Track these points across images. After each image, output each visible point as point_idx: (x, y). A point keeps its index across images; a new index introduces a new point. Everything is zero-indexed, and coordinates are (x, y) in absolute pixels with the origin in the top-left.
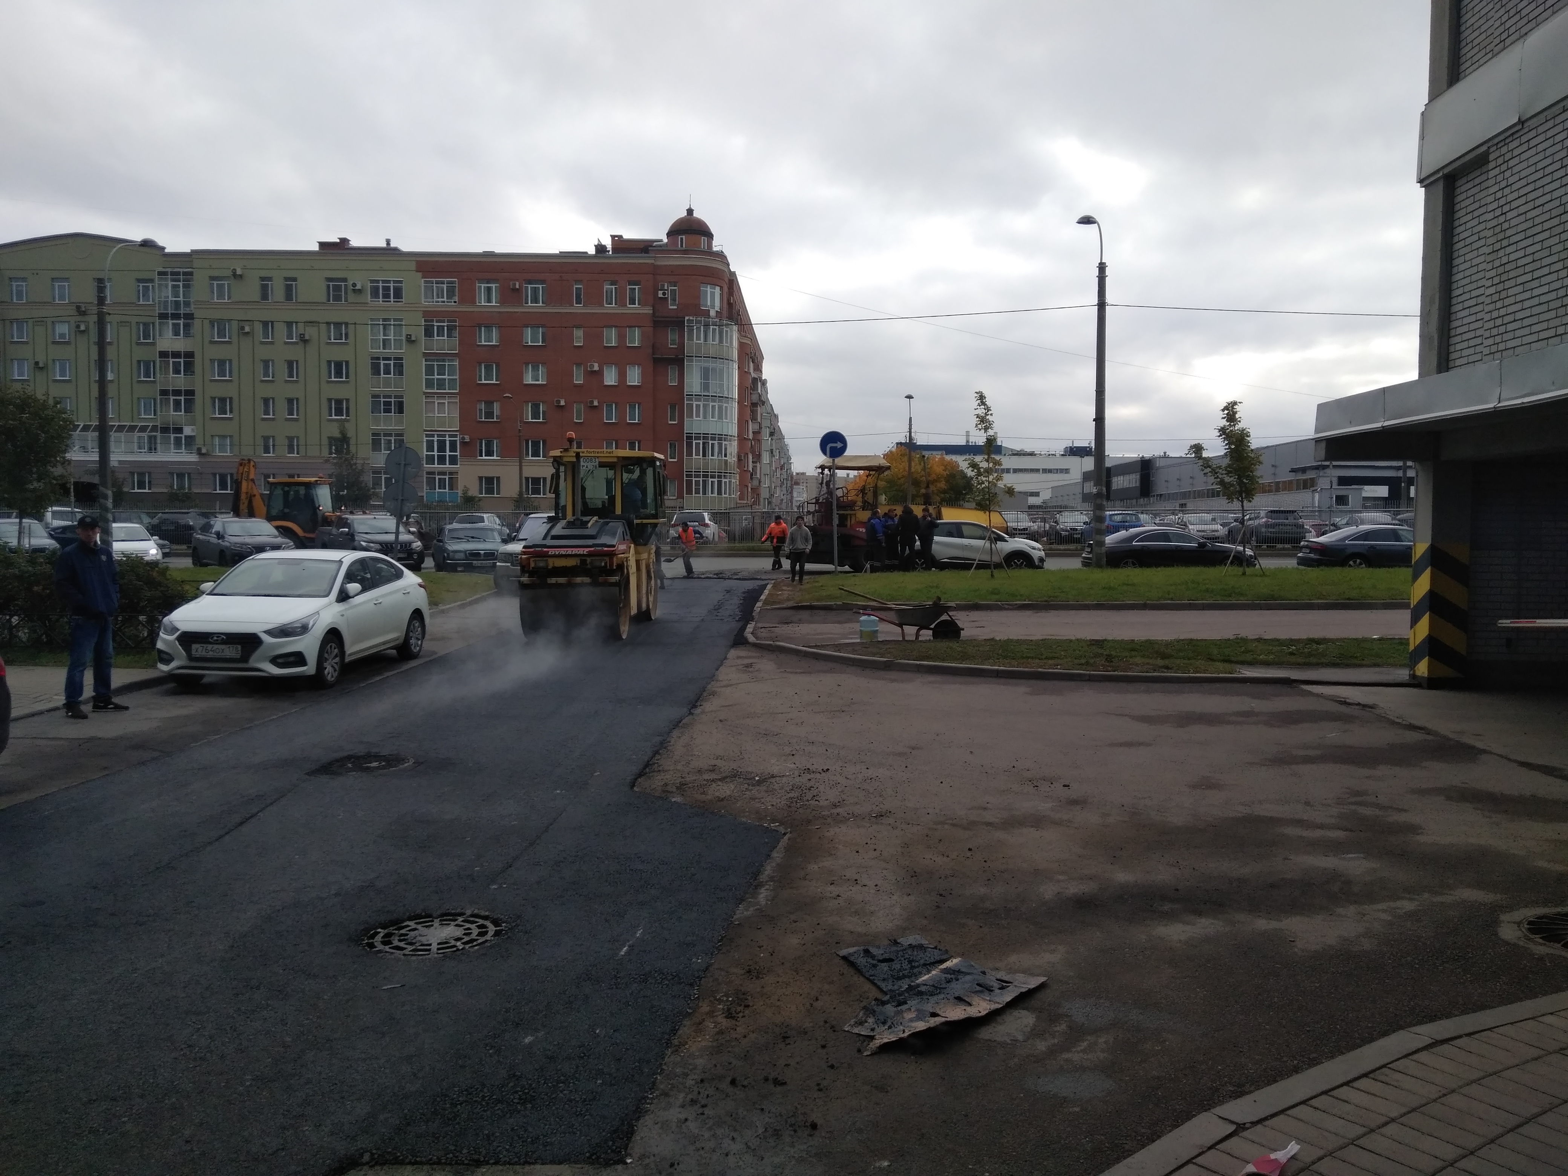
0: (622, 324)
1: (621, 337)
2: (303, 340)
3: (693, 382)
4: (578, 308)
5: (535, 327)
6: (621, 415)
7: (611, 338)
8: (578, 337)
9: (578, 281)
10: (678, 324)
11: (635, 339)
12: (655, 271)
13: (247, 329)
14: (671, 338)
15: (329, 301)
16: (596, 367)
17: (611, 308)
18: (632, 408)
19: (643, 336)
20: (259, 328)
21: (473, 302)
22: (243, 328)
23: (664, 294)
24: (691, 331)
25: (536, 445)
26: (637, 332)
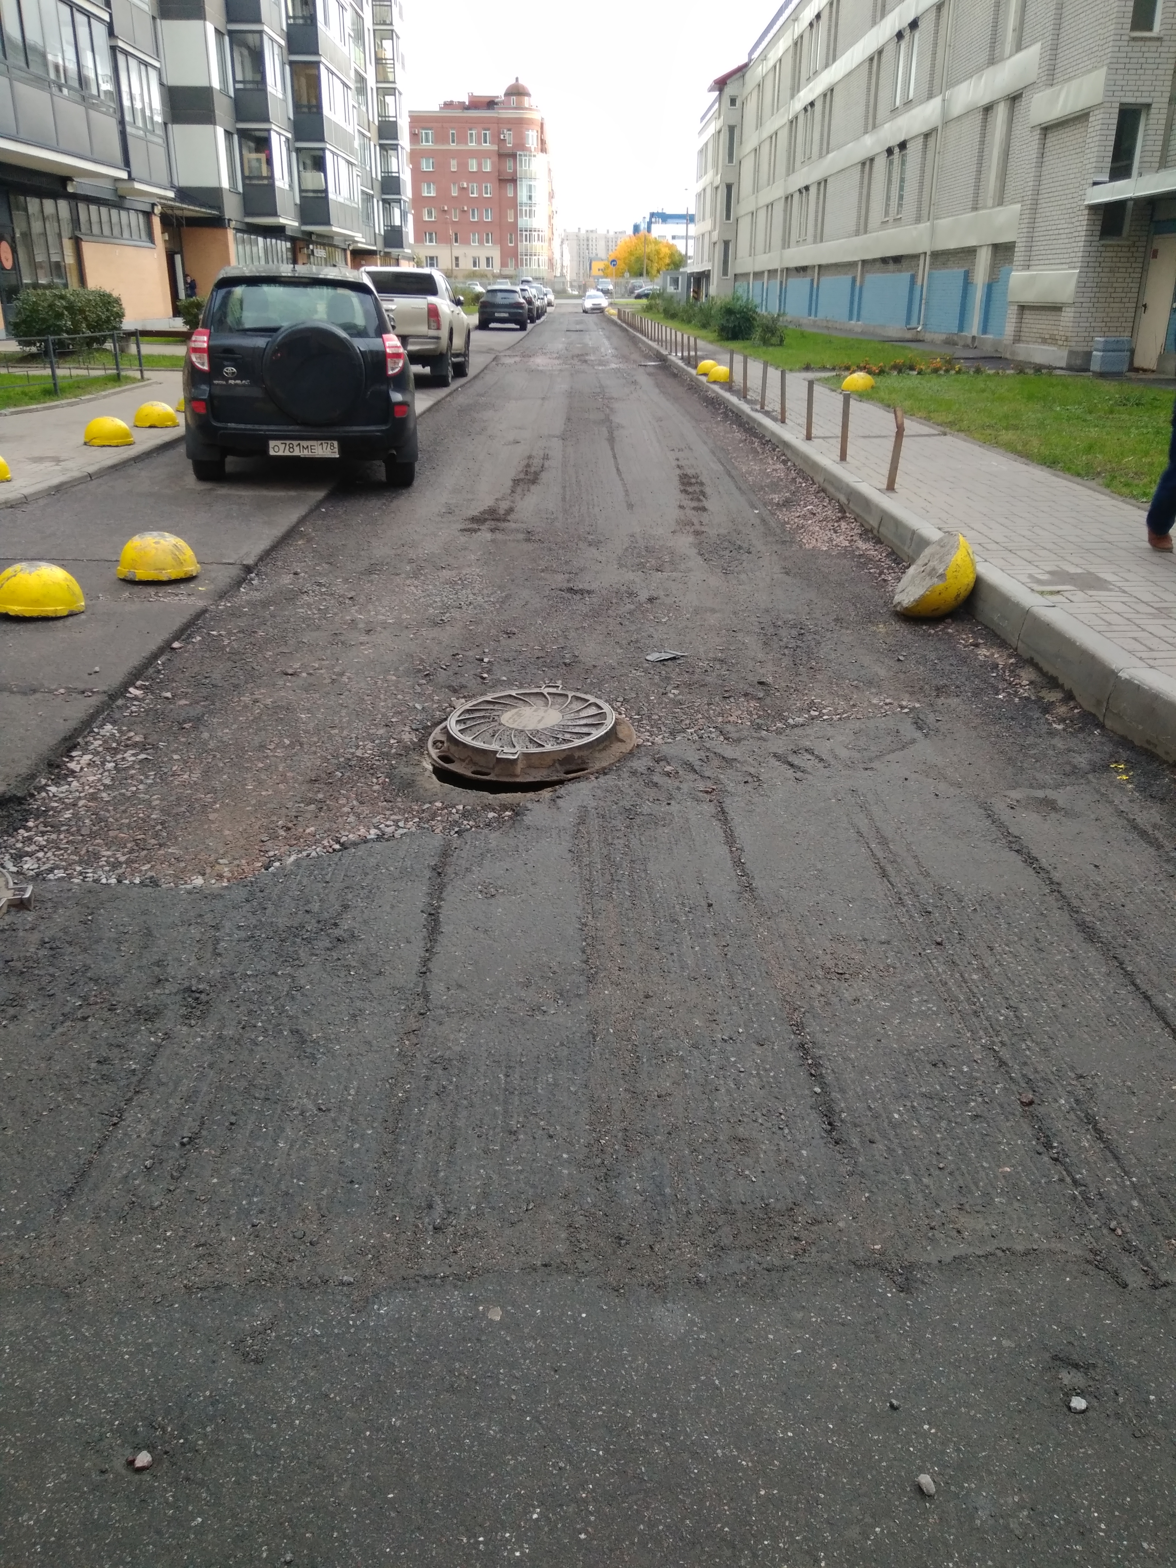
0: (479, 155)
1: (479, 165)
3: (523, 195)
4: (453, 146)
5: (428, 158)
6: (480, 216)
7: (473, 166)
8: (454, 166)
9: (453, 128)
10: (513, 156)
11: (488, 167)
12: (499, 121)
14: (509, 164)
16: (465, 185)
17: (473, 145)
18: (487, 211)
19: (493, 163)
23: (504, 137)
24: (521, 161)
25: (431, 234)
26: (489, 162)
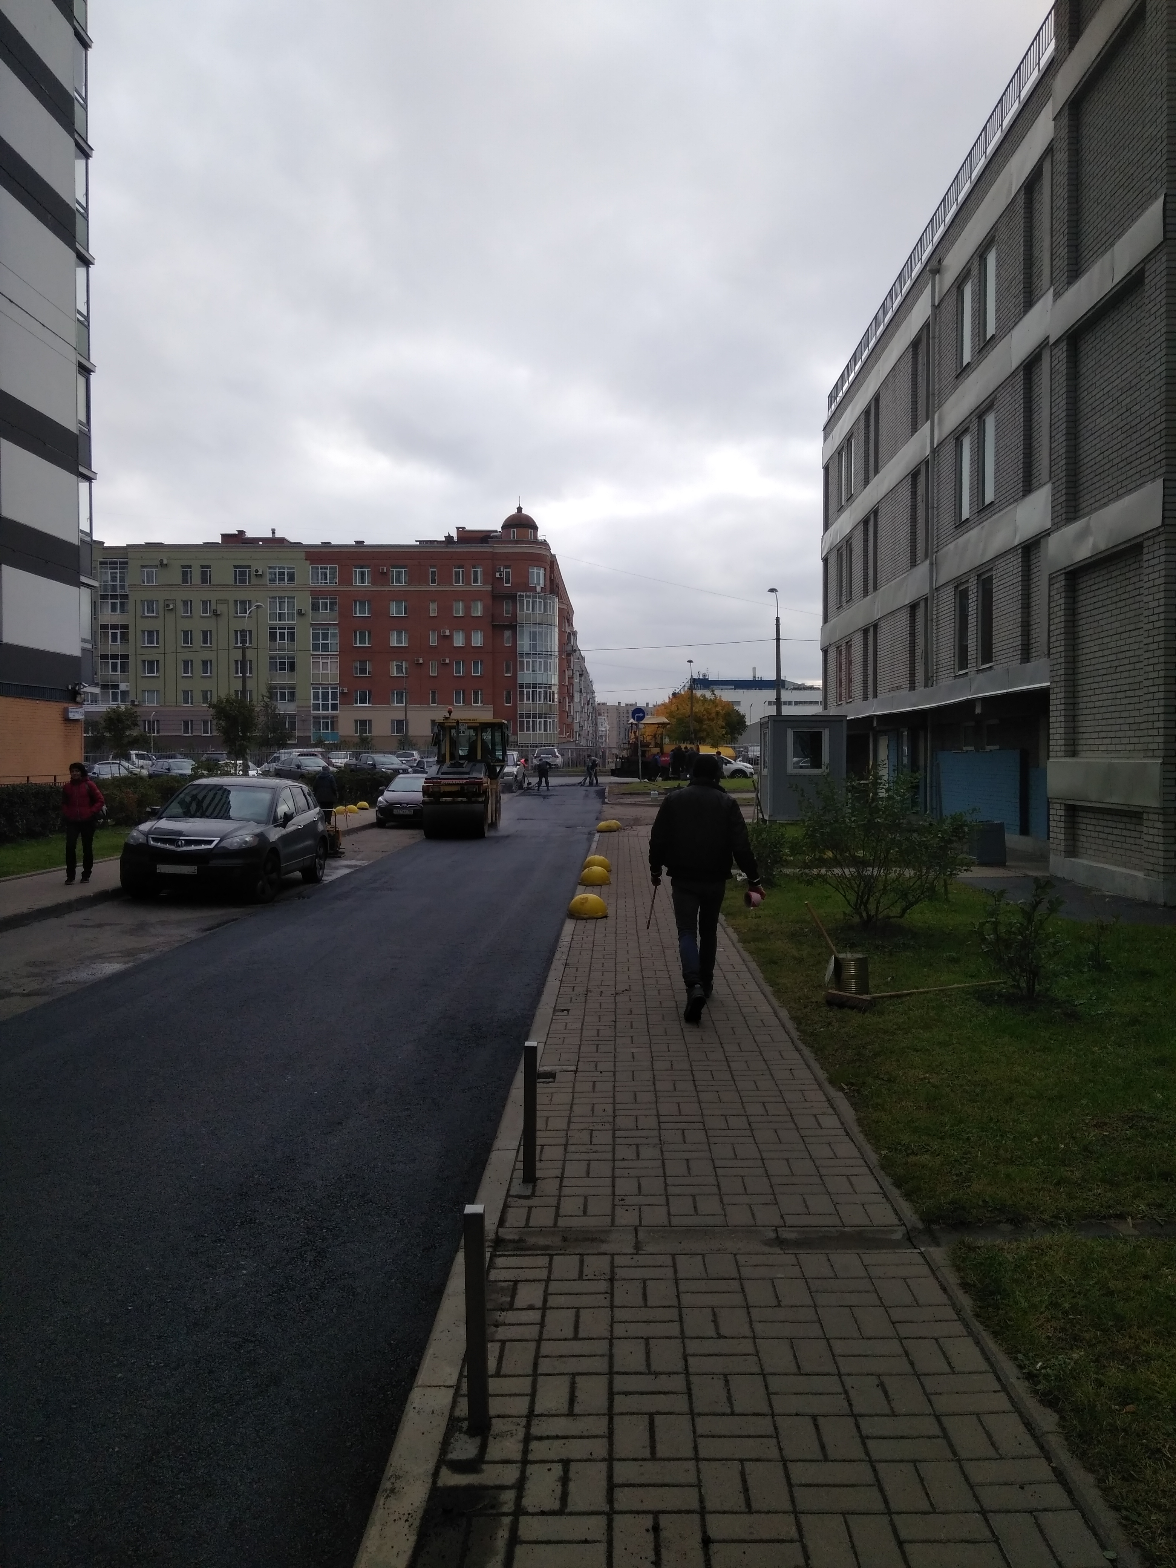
0: (468, 597)
1: (467, 609)
2: (216, 614)
3: (524, 643)
4: (433, 587)
5: (398, 601)
6: (467, 670)
7: (459, 610)
8: (433, 610)
9: (432, 566)
10: (512, 598)
11: (478, 610)
12: (494, 557)
13: (171, 607)
14: (506, 609)
15: (236, 583)
16: (448, 633)
17: (459, 585)
18: (476, 663)
19: (484, 607)
20: (180, 606)
21: (350, 582)
22: (168, 606)
23: (500, 575)
24: (522, 603)
25: (400, 694)
26: (480, 605)
